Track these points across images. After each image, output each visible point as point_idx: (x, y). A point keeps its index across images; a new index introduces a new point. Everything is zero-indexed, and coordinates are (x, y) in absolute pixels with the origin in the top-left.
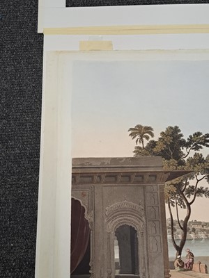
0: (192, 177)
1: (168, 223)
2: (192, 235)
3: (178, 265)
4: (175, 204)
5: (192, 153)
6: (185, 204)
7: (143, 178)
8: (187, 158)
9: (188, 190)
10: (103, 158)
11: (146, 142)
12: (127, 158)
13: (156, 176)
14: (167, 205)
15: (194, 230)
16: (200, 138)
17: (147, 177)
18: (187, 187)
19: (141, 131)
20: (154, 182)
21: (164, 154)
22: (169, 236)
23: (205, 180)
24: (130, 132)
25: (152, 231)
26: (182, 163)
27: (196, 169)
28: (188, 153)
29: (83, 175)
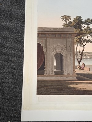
0: (85, 36)
1: (75, 52)
2: (85, 57)
3: (79, 68)
4: (78, 46)
5: (86, 26)
6: (82, 46)
7: (66, 36)
8: (84, 28)
9: (84, 40)
10: (50, 28)
11: (68, 22)
12: (60, 28)
13: (71, 35)
14: (75, 46)
15: (85, 55)
16: (90, 21)
17: (68, 36)
18: (83, 39)
19: (66, 18)
20: (70, 37)
21: (75, 27)
22: (76, 57)
23: (90, 37)
24: (62, 18)
25: (69, 55)
26: (82, 30)
27: (87, 33)
28: (84, 26)
29: (42, 34)
